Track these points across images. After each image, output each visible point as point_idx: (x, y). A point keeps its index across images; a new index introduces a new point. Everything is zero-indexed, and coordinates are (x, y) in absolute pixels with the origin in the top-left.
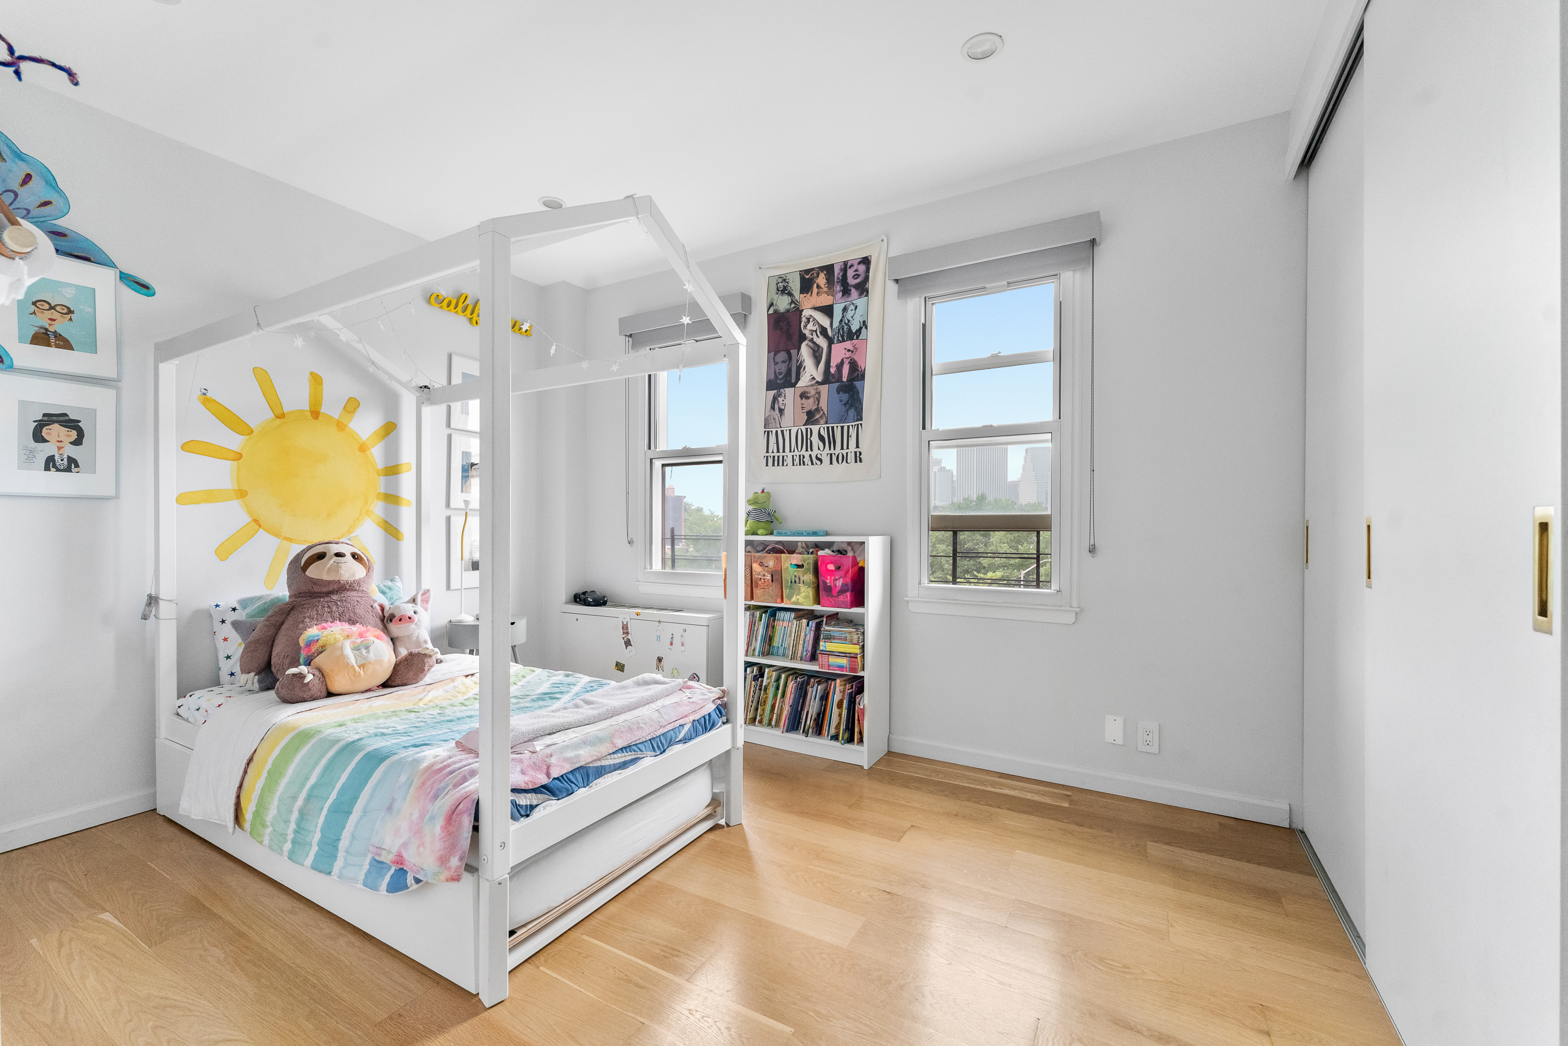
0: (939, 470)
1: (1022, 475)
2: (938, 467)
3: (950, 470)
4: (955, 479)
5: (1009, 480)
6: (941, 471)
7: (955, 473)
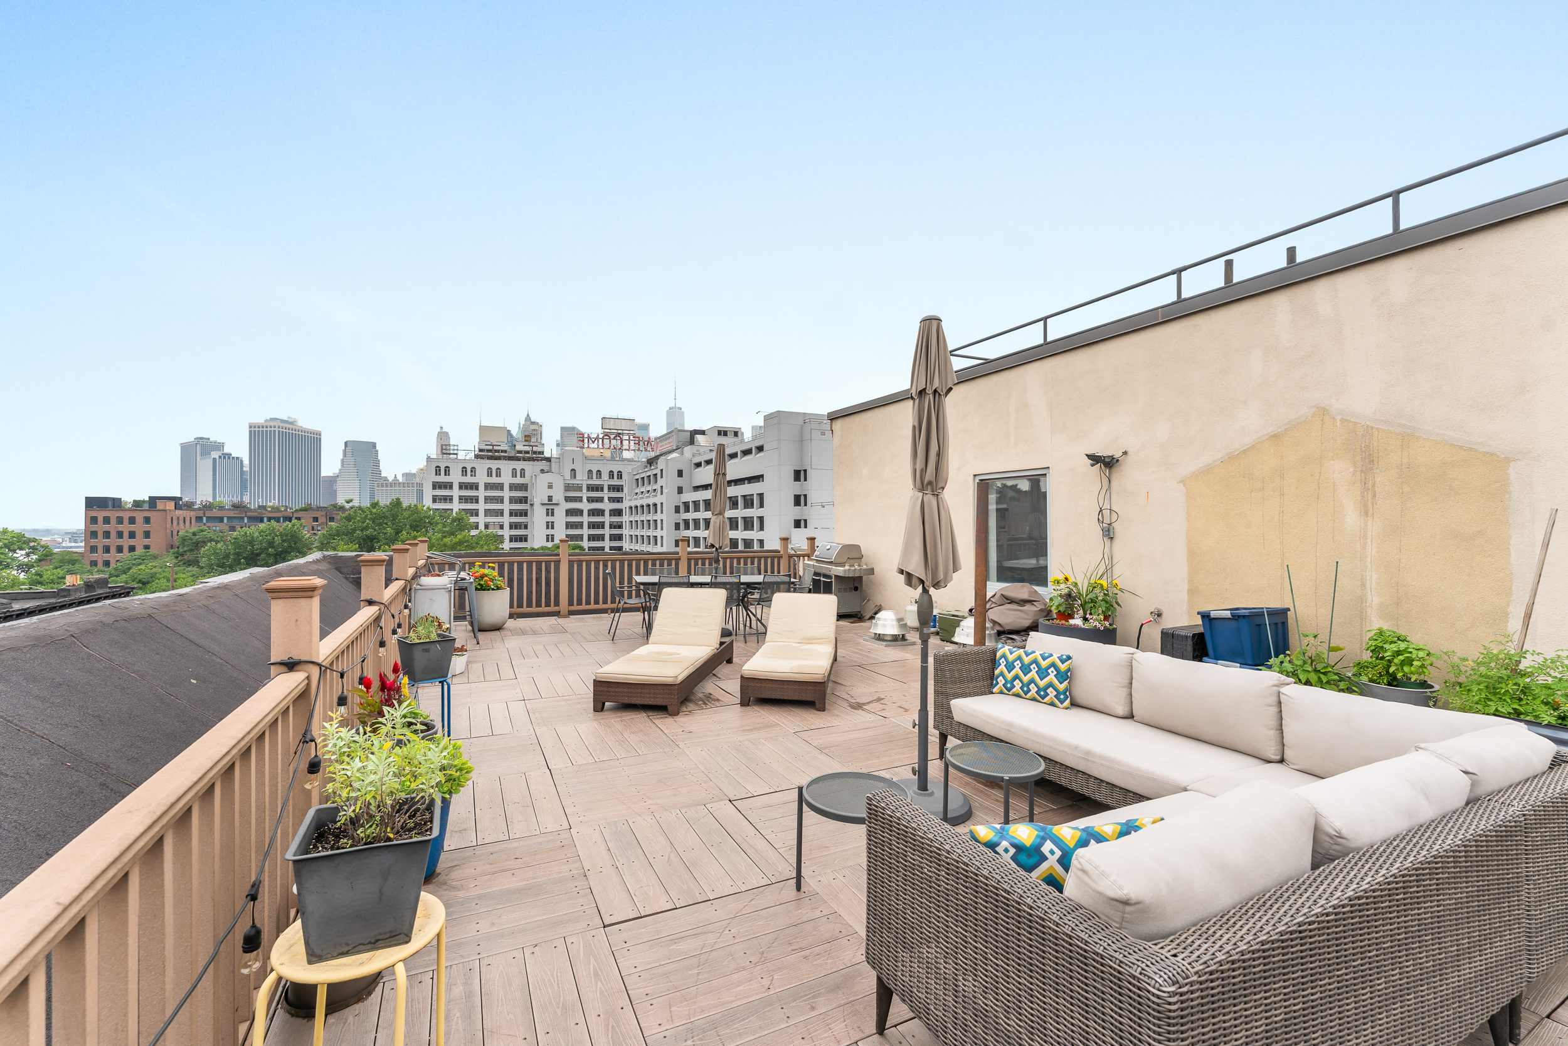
0: (220, 457)
1: (340, 470)
2: (220, 453)
3: (238, 458)
4: (246, 469)
5: (323, 474)
6: (225, 458)
7: (246, 461)
